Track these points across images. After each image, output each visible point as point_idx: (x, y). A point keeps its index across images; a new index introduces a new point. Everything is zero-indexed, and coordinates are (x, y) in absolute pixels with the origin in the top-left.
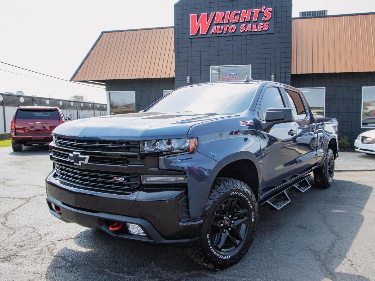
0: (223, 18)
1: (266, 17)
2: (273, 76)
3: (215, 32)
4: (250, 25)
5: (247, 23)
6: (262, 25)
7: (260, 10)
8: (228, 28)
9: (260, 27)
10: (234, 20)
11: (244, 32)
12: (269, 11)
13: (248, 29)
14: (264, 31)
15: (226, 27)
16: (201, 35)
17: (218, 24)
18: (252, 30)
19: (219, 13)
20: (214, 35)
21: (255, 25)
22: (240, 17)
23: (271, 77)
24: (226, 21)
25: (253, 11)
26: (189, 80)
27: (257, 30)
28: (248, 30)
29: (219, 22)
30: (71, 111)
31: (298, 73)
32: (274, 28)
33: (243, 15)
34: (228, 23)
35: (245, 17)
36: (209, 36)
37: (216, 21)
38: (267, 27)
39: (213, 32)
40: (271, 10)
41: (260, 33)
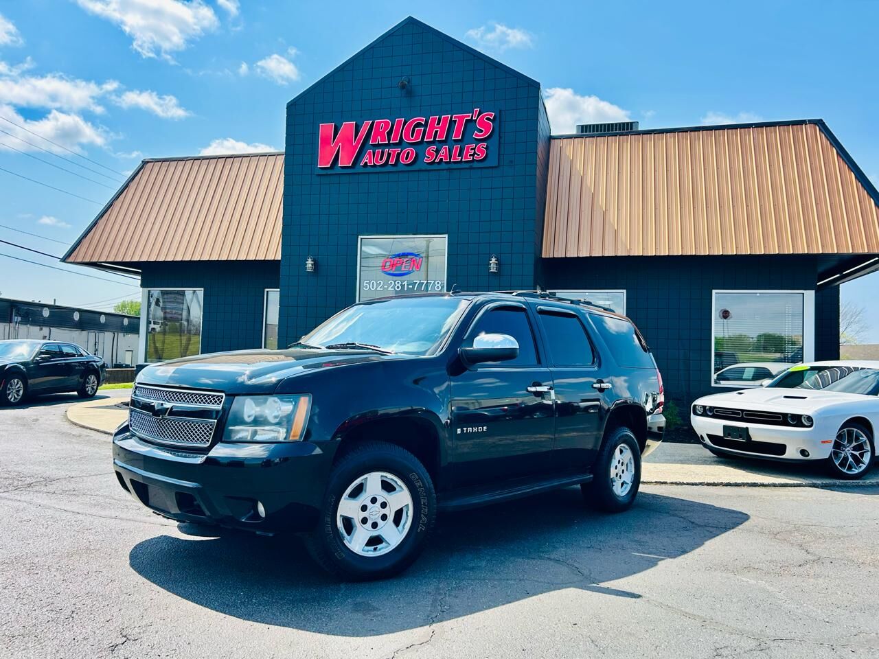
0: (389, 134)
1: (482, 131)
2: (493, 260)
3: (370, 162)
4: (445, 148)
5: (441, 145)
6: (472, 149)
7: (469, 116)
8: (399, 154)
9: (467, 152)
10: (412, 137)
11: (434, 162)
12: (488, 119)
13: (440, 156)
14: (477, 161)
15: (394, 152)
16: (341, 167)
17: (379, 145)
18: (450, 159)
19: (382, 122)
20: (368, 169)
21: (457, 148)
22: (425, 131)
23: (491, 262)
24: (395, 139)
25: (453, 119)
26: (310, 265)
27: (462, 159)
28: (441, 159)
29: (379, 140)
30: (97, 334)
31: (555, 256)
32: (499, 155)
33: (432, 127)
34: (400, 144)
35: (436, 132)
36: (359, 169)
37: (374, 140)
38: (482, 152)
39: (366, 163)
40: (491, 115)
41: (467, 166)
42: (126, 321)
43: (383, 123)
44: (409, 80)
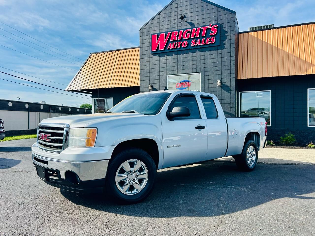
0: (178, 36)
1: (213, 32)
3: (171, 47)
4: (199, 40)
5: (197, 39)
7: (208, 27)
8: (181, 44)
9: (208, 41)
10: (186, 37)
11: (195, 46)
12: (215, 27)
14: (211, 44)
15: (180, 43)
16: (160, 50)
17: (174, 41)
18: (201, 44)
19: (174, 32)
20: (170, 50)
21: (203, 40)
22: (191, 34)
23: (218, 82)
24: (180, 38)
25: (202, 29)
26: (150, 87)
27: (205, 44)
28: (198, 44)
29: (174, 39)
31: (243, 78)
32: (220, 41)
33: (194, 32)
34: (182, 40)
35: (195, 34)
36: (166, 51)
37: (172, 39)
38: (213, 40)
39: (169, 48)
40: (216, 26)
41: (208, 46)
42: (85, 111)
44: (184, 15)
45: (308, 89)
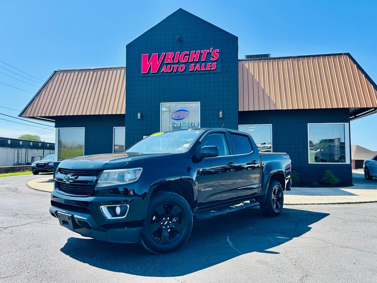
0: (173, 58)
1: (214, 57)
2: (221, 113)
3: (165, 71)
4: (198, 65)
5: (196, 63)
6: (210, 65)
7: (208, 51)
8: (178, 67)
9: (208, 66)
10: (184, 60)
11: (193, 71)
12: (216, 52)
13: (196, 68)
14: (212, 70)
15: (176, 66)
16: (152, 73)
17: (168, 64)
18: (201, 69)
20: (164, 74)
21: (203, 65)
22: (189, 57)
23: (220, 113)
24: (176, 61)
25: (201, 52)
26: (139, 116)
27: (206, 69)
28: (197, 70)
29: (169, 61)
30: (19, 150)
31: (245, 110)
32: (222, 67)
33: (192, 56)
34: (178, 63)
35: (194, 58)
36: (159, 74)
37: (167, 61)
38: (215, 66)
39: (163, 71)
40: (218, 51)
41: (208, 72)
42: (31, 144)
43: (170, 54)
44: (181, 35)
45: (308, 124)
